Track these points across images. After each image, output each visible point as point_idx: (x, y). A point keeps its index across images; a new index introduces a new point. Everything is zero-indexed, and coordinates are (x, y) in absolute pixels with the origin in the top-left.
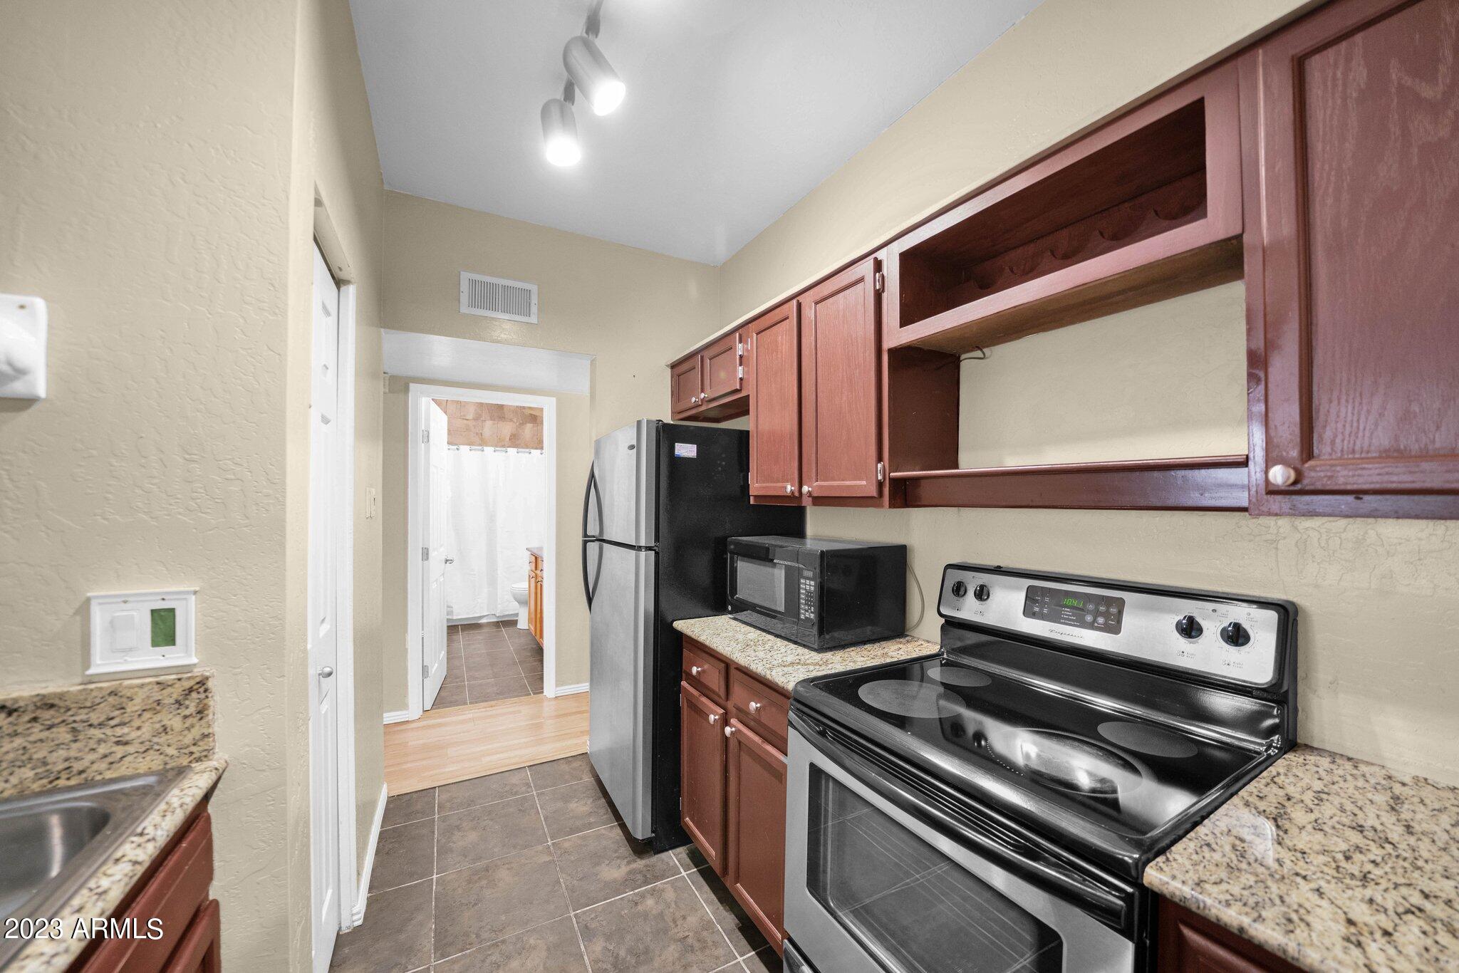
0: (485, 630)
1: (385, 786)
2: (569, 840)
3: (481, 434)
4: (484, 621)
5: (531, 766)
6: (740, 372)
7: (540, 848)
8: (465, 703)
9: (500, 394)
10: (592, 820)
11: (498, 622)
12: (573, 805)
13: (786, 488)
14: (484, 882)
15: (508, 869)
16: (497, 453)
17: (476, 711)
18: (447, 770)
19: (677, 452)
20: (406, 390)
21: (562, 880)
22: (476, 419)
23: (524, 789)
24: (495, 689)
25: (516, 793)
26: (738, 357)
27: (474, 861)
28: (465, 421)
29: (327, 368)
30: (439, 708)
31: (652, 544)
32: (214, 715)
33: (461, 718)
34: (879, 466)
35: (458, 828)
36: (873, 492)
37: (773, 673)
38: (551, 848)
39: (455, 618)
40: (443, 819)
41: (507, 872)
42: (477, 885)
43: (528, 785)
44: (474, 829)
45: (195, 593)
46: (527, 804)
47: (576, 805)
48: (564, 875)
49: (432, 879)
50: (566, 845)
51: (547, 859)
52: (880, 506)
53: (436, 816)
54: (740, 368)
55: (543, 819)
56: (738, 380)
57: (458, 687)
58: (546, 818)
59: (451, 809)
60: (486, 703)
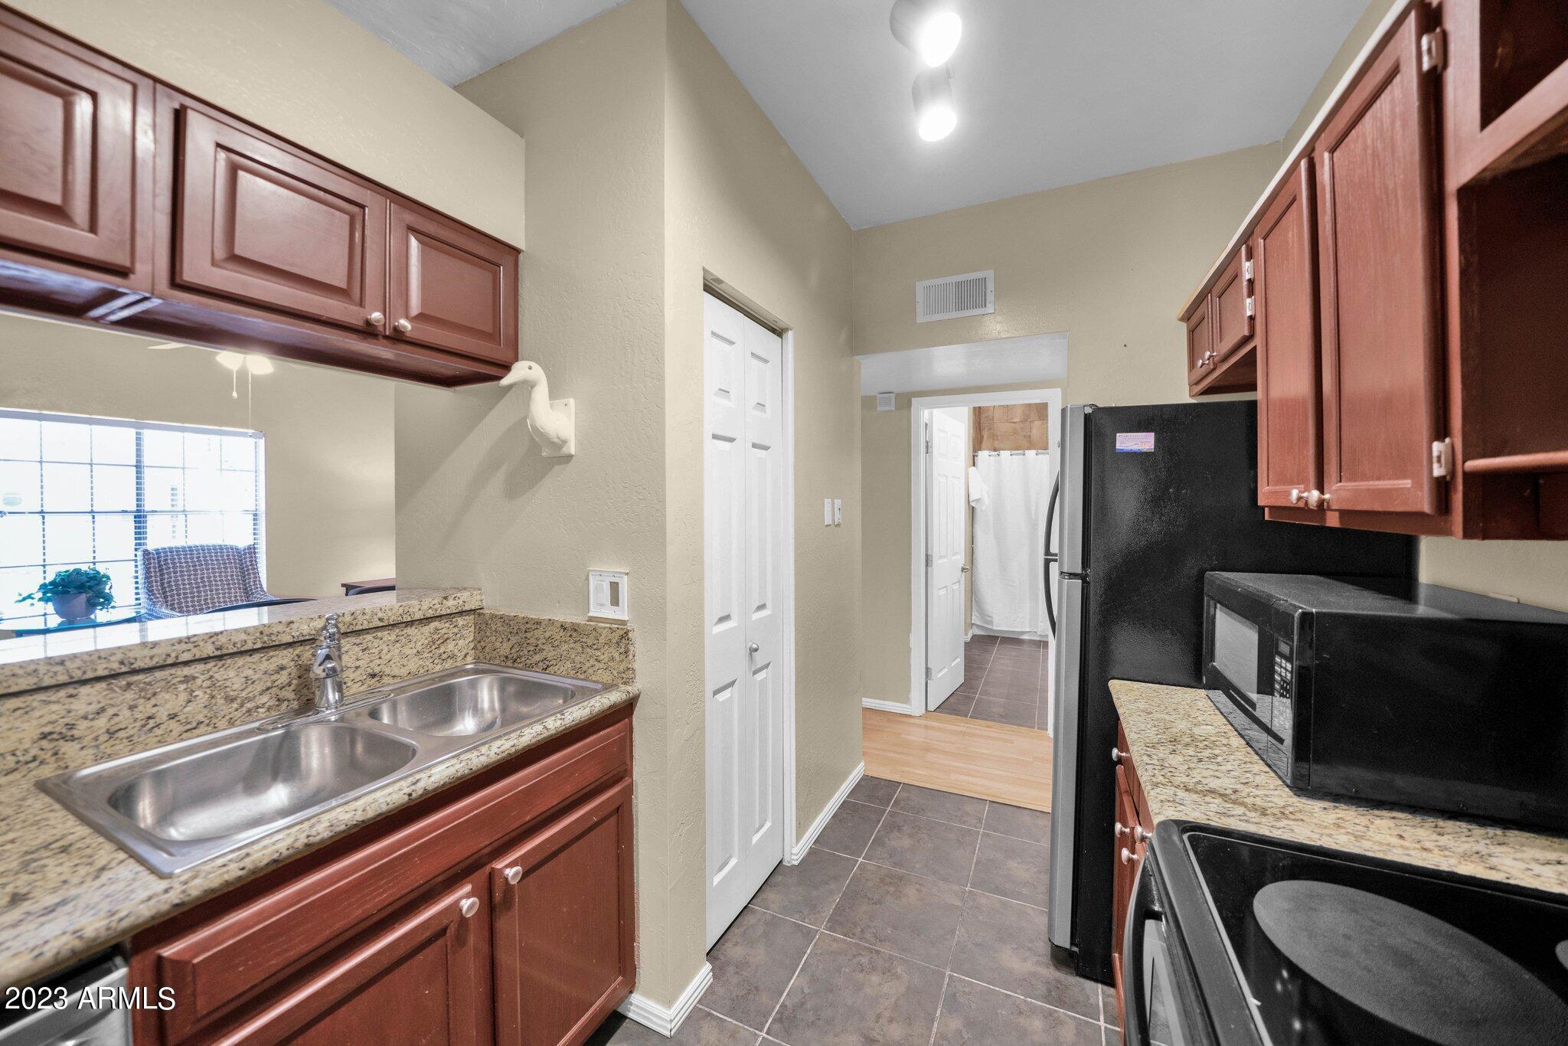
0: (1026, 647)
1: (862, 764)
2: (988, 898)
3: (1030, 436)
4: (1025, 637)
5: (993, 802)
6: (1249, 306)
7: (955, 887)
8: (966, 716)
9: (998, 394)
10: (1024, 891)
11: (1040, 641)
12: (1013, 864)
13: (1289, 494)
14: (892, 889)
15: (917, 890)
16: (1040, 456)
17: (972, 726)
18: (917, 771)
19: (1118, 446)
20: (909, 405)
21: (957, 932)
22: (1024, 421)
23: (974, 821)
24: (1002, 710)
25: (964, 823)
26: (1245, 283)
27: (895, 865)
28: (1013, 425)
29: (764, 406)
30: (941, 712)
31: (1079, 570)
32: (634, 656)
33: (954, 728)
34: (1437, 447)
35: (899, 829)
36: (1424, 503)
37: (1152, 793)
38: (967, 894)
39: (995, 628)
40: (892, 814)
41: (915, 892)
42: (886, 887)
43: (980, 820)
44: (911, 836)
45: (627, 574)
46: (968, 838)
47: (1016, 865)
48: (962, 930)
49: (858, 861)
50: (983, 901)
51: (959, 903)
52: (1447, 532)
53: (889, 809)
54: (1248, 301)
55: (974, 861)
56: (1246, 322)
57: (967, 697)
58: (977, 863)
59: (902, 808)
60: (984, 722)
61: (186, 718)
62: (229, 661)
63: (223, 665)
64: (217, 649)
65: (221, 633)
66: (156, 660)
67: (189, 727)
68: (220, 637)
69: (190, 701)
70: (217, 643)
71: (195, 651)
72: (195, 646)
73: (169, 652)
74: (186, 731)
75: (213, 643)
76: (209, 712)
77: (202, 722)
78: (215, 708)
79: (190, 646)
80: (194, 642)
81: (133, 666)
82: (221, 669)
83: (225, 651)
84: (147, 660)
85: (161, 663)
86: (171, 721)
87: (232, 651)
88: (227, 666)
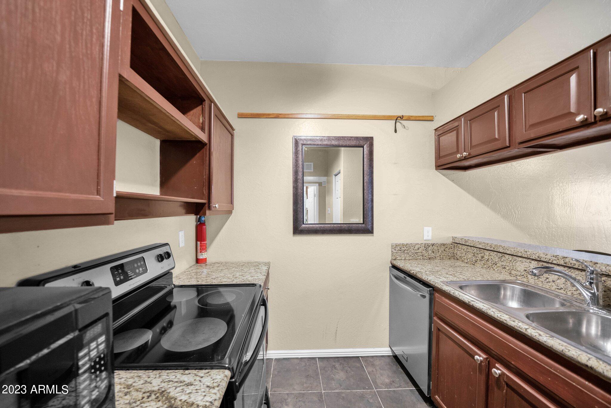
61: (558, 284)
62: (572, 270)
63: (570, 271)
64: (565, 263)
65: (567, 258)
66: (546, 260)
67: (558, 288)
68: (566, 259)
69: (559, 279)
70: (565, 261)
71: (558, 261)
72: (558, 259)
73: (550, 258)
74: (558, 289)
75: (564, 260)
76: (565, 286)
77: (562, 288)
78: (567, 285)
79: (556, 259)
80: (558, 258)
81: (541, 259)
82: (570, 272)
83: (567, 265)
84: (544, 259)
85: (548, 261)
86: (553, 283)
87: (570, 266)
88: (572, 272)
